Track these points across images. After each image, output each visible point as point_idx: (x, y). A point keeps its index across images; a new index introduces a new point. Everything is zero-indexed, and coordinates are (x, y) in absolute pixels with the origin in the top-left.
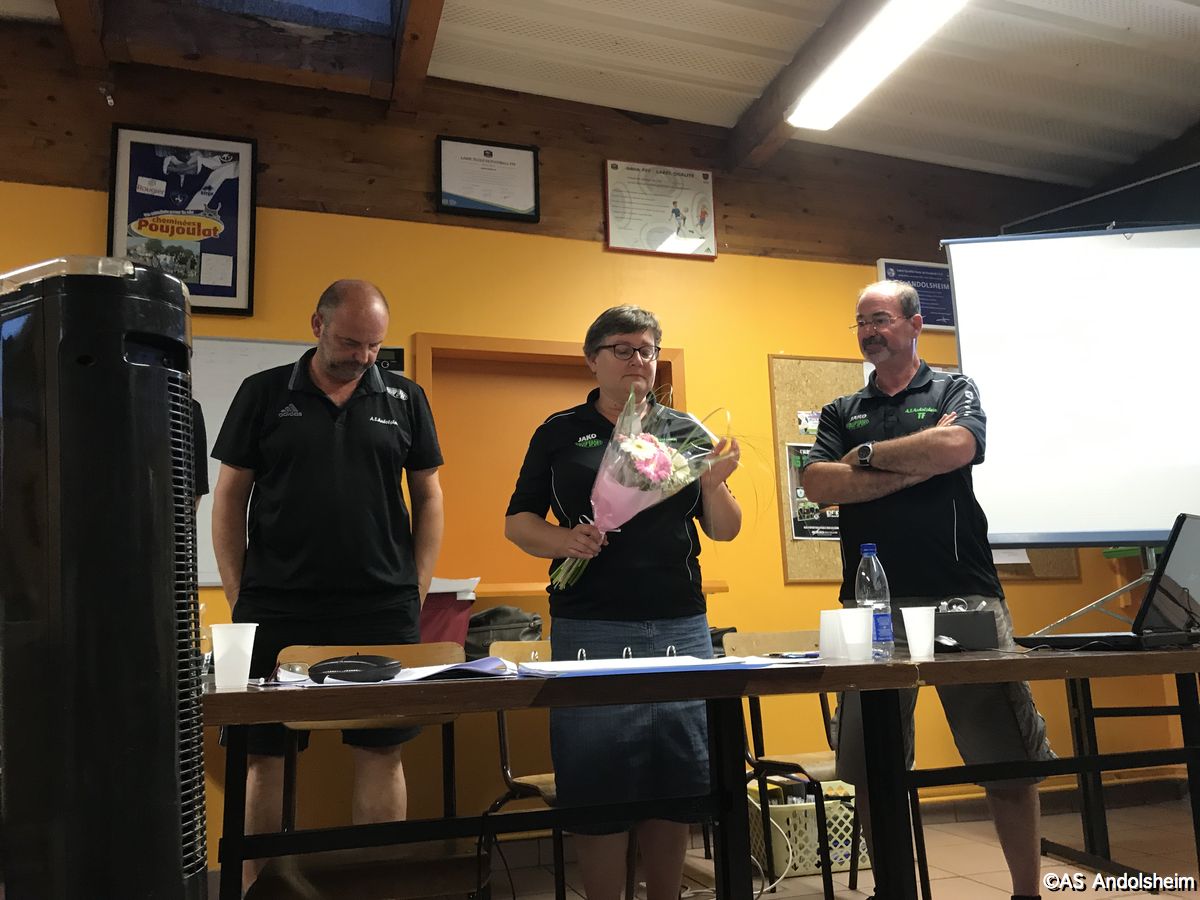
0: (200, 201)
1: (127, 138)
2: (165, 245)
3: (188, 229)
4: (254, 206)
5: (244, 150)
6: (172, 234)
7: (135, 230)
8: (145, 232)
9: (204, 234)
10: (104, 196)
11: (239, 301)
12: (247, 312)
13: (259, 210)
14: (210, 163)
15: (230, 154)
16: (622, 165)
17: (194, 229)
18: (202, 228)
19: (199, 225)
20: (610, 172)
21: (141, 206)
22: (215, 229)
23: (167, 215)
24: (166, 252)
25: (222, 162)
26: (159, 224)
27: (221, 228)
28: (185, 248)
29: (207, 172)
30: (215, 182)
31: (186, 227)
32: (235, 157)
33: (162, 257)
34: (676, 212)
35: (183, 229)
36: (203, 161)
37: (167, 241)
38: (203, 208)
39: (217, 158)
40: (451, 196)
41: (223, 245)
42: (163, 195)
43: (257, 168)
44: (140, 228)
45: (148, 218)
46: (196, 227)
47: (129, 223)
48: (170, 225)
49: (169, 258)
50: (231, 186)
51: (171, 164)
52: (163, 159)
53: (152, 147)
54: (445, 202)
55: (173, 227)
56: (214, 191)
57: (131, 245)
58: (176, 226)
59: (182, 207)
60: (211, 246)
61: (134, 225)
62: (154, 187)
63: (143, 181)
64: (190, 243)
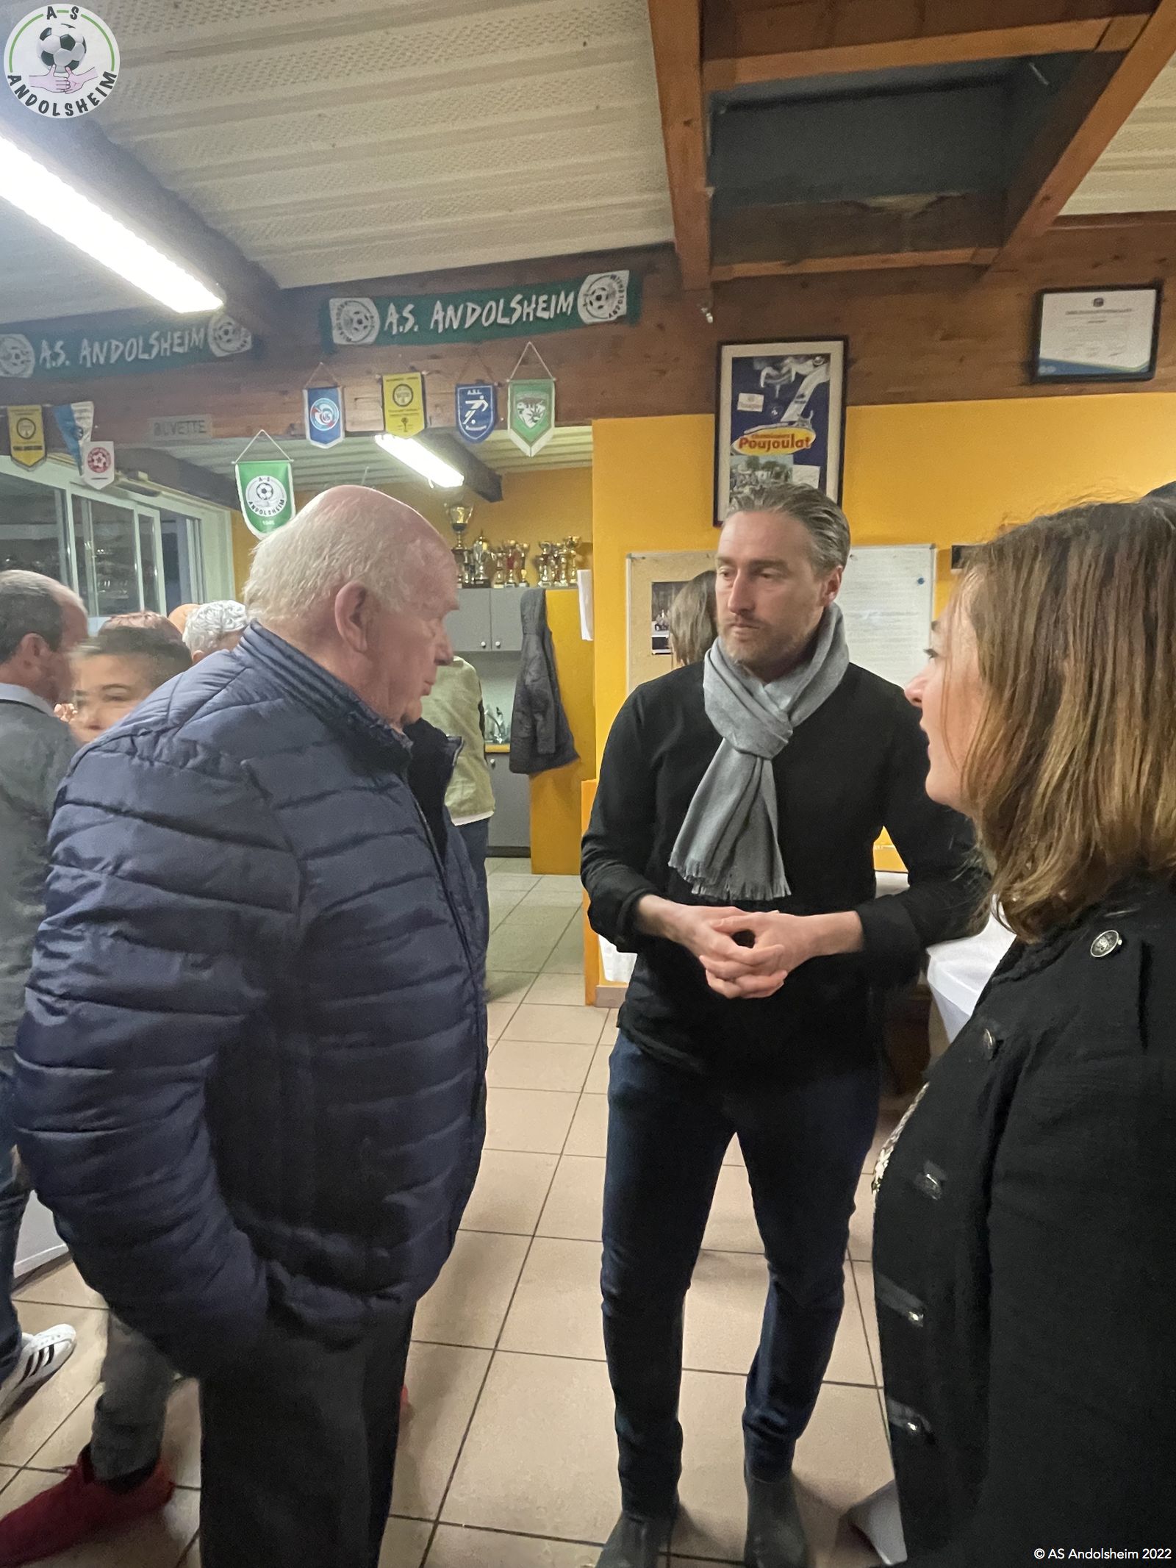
0: (794, 411)
1: (728, 354)
2: (762, 461)
3: (783, 442)
4: (844, 405)
5: (835, 348)
6: (769, 448)
7: (739, 450)
8: (746, 451)
9: (798, 446)
10: (712, 416)
13: (849, 409)
14: (803, 369)
15: (822, 356)
17: (788, 442)
18: (796, 440)
19: (793, 436)
21: (742, 422)
22: (808, 440)
23: (762, 430)
24: (763, 468)
25: (815, 366)
26: (757, 440)
27: (813, 437)
28: (780, 461)
29: (800, 378)
30: (807, 389)
31: (780, 440)
32: (826, 357)
33: (759, 473)
35: (778, 443)
36: (796, 368)
37: (764, 456)
38: (796, 418)
39: (810, 362)
40: (1049, 363)
41: (813, 455)
42: (760, 410)
43: (847, 363)
44: (741, 446)
45: (749, 434)
46: (790, 439)
47: (733, 440)
48: (768, 440)
49: (765, 473)
50: (823, 389)
51: (768, 376)
52: (759, 373)
53: (750, 360)
54: (1043, 370)
55: (770, 442)
56: (806, 399)
57: (733, 464)
58: (772, 440)
59: (778, 420)
60: (801, 458)
61: (737, 443)
62: (752, 402)
63: (743, 398)
64: (784, 456)
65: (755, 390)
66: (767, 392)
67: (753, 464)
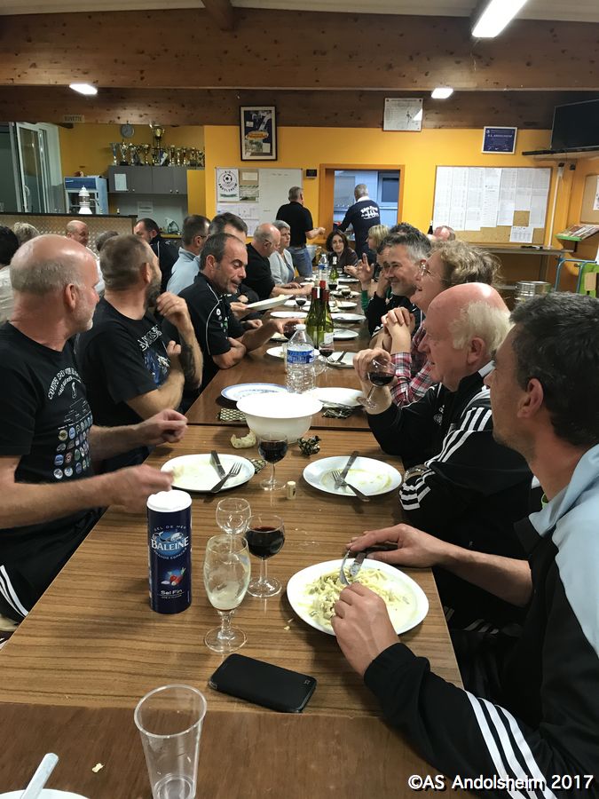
0: (262, 127)
1: (243, 109)
2: (254, 142)
4: (276, 126)
5: (273, 109)
6: (256, 138)
8: (250, 139)
9: (263, 137)
10: (238, 127)
11: (273, 157)
12: (276, 160)
13: (278, 127)
14: (265, 114)
16: (390, 99)
17: (261, 136)
19: (262, 134)
20: (386, 103)
21: (248, 130)
22: (266, 135)
23: (253, 132)
25: (267, 114)
26: (252, 135)
27: (268, 135)
28: (259, 142)
29: (264, 117)
30: (265, 120)
32: (270, 111)
34: (408, 115)
35: (258, 136)
36: (262, 114)
37: (255, 140)
38: (263, 129)
41: (268, 140)
42: (253, 127)
43: (277, 114)
44: (248, 137)
45: (250, 134)
47: (245, 135)
48: (255, 135)
50: (270, 121)
51: (254, 116)
52: (252, 115)
53: (249, 111)
56: (265, 123)
57: (246, 142)
59: (257, 129)
60: (265, 141)
62: (250, 124)
63: (248, 123)
64: (260, 140)
65: (251, 120)
66: (254, 121)
67: (251, 142)
